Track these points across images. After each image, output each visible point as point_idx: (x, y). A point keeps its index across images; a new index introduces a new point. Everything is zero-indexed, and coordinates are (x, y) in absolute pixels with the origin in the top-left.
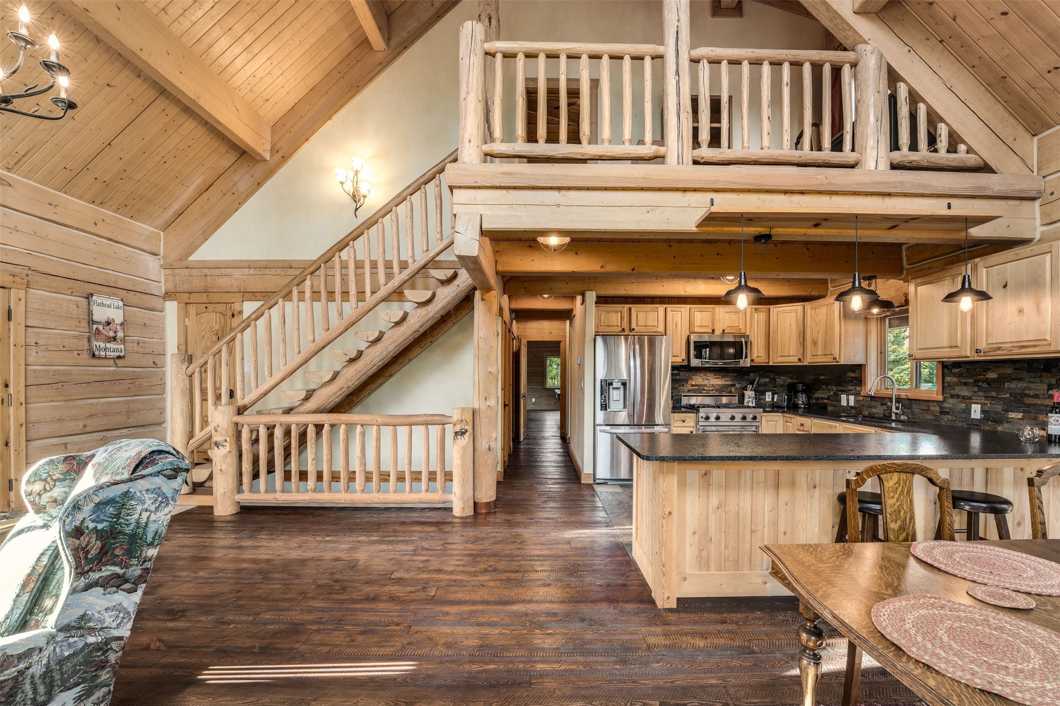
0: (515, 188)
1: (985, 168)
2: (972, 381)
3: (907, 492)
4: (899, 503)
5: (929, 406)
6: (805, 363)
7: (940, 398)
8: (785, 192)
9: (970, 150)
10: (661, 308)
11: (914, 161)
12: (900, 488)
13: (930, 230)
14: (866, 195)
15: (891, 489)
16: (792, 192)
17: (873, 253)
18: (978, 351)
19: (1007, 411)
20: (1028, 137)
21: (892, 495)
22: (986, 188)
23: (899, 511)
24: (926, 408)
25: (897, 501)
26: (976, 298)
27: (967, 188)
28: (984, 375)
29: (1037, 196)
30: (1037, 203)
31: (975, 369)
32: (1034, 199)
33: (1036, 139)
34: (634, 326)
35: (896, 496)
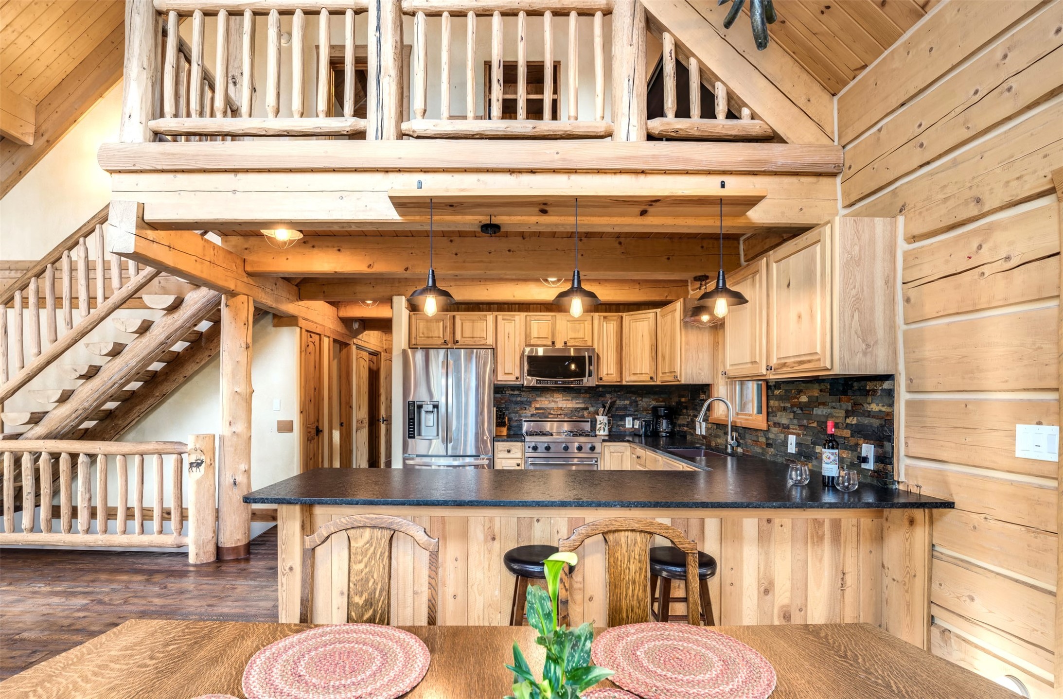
0: (183, 171)
1: (772, 138)
2: (789, 405)
3: (381, 556)
4: (367, 570)
5: (758, 436)
6: (659, 383)
7: (764, 426)
8: (511, 171)
9: (753, 117)
10: (490, 317)
11: (681, 129)
12: (372, 549)
13: (697, 216)
14: (615, 173)
15: (359, 550)
16: (520, 171)
17: (702, 247)
18: (769, 368)
19: (815, 444)
20: (826, 96)
21: (360, 558)
22: (766, 162)
23: (367, 580)
24: (756, 439)
25: (366, 567)
26: (732, 300)
27: (741, 162)
28: (798, 398)
29: (835, 171)
30: (839, 180)
31: (791, 390)
32: (834, 175)
33: (836, 99)
34: (458, 337)
35: (366, 559)
